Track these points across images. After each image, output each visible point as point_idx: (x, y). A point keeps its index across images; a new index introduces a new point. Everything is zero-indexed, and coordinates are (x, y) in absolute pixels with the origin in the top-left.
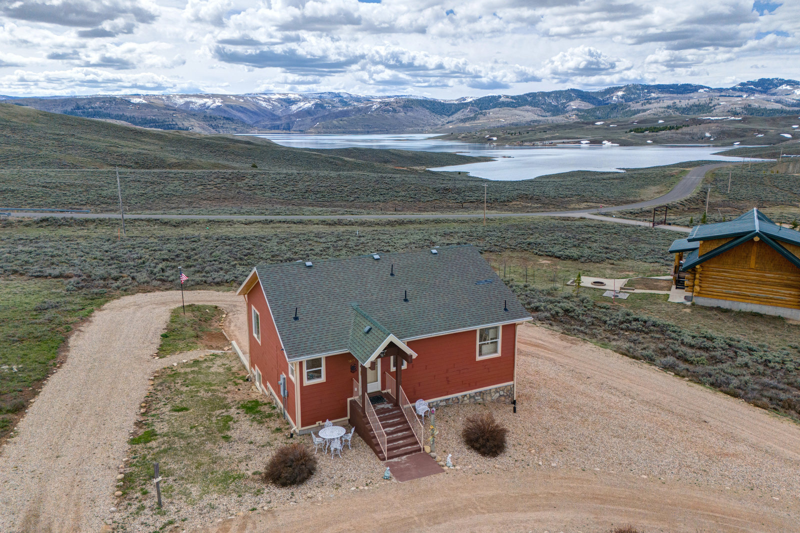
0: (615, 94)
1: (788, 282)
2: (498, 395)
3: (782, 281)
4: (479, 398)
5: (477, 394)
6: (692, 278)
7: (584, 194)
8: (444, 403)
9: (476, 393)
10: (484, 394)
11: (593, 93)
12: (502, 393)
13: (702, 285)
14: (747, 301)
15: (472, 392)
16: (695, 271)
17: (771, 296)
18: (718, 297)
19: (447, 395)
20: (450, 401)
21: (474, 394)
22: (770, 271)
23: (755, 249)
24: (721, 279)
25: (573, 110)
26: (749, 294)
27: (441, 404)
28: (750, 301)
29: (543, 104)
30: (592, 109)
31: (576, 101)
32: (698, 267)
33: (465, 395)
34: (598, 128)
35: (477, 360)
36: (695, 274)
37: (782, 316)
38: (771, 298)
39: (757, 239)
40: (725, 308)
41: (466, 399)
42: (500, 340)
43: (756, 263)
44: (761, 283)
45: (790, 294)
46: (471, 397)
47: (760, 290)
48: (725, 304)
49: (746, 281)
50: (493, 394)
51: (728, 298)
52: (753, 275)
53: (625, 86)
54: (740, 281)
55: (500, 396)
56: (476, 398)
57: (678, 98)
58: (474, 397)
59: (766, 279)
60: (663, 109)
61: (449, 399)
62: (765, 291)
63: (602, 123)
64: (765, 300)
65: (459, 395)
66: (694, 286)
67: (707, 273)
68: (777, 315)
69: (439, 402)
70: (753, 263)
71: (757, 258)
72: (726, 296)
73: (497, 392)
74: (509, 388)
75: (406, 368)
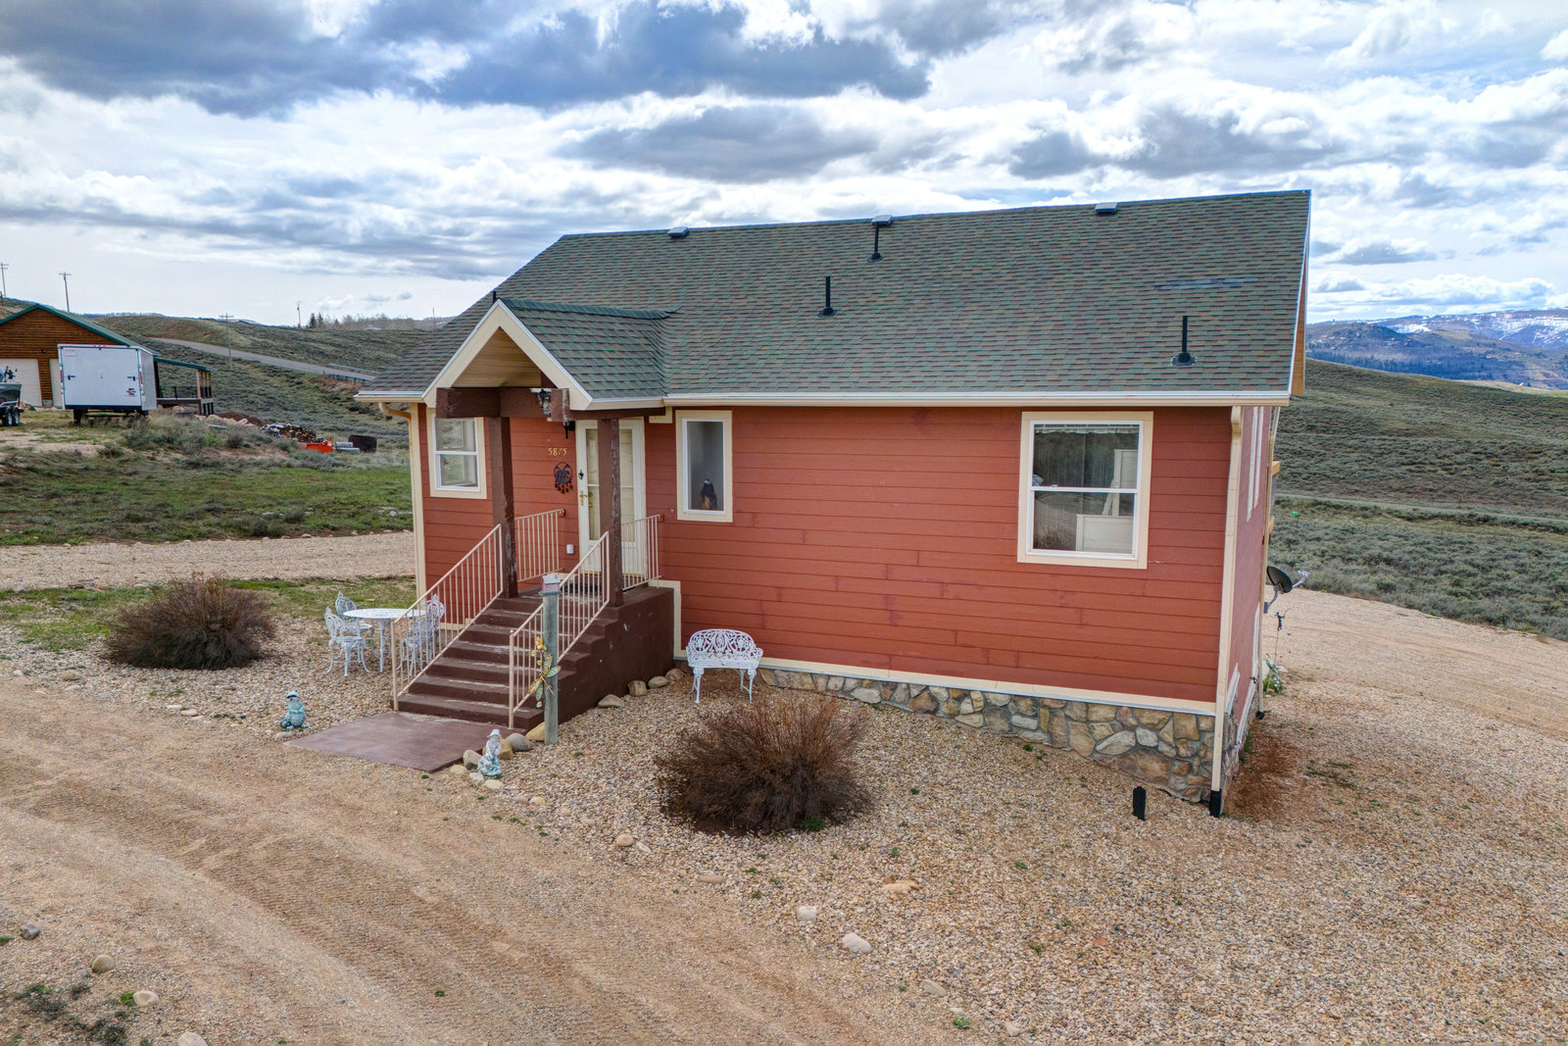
2: (1125, 739)
4: (1032, 723)
5: (1022, 704)
8: (874, 695)
9: (1016, 698)
10: (1053, 712)
12: (1148, 739)
15: (1001, 689)
19: (890, 667)
20: (899, 695)
21: (1002, 700)
27: (862, 694)
33: (966, 694)
41: (966, 707)
42: (1142, 494)
46: (988, 708)
50: (1101, 730)
55: (1140, 749)
56: (1016, 719)
58: (1004, 711)
61: (894, 686)
65: (939, 682)
69: (850, 684)
73: (1125, 727)
74: (1190, 726)
75: (730, 520)
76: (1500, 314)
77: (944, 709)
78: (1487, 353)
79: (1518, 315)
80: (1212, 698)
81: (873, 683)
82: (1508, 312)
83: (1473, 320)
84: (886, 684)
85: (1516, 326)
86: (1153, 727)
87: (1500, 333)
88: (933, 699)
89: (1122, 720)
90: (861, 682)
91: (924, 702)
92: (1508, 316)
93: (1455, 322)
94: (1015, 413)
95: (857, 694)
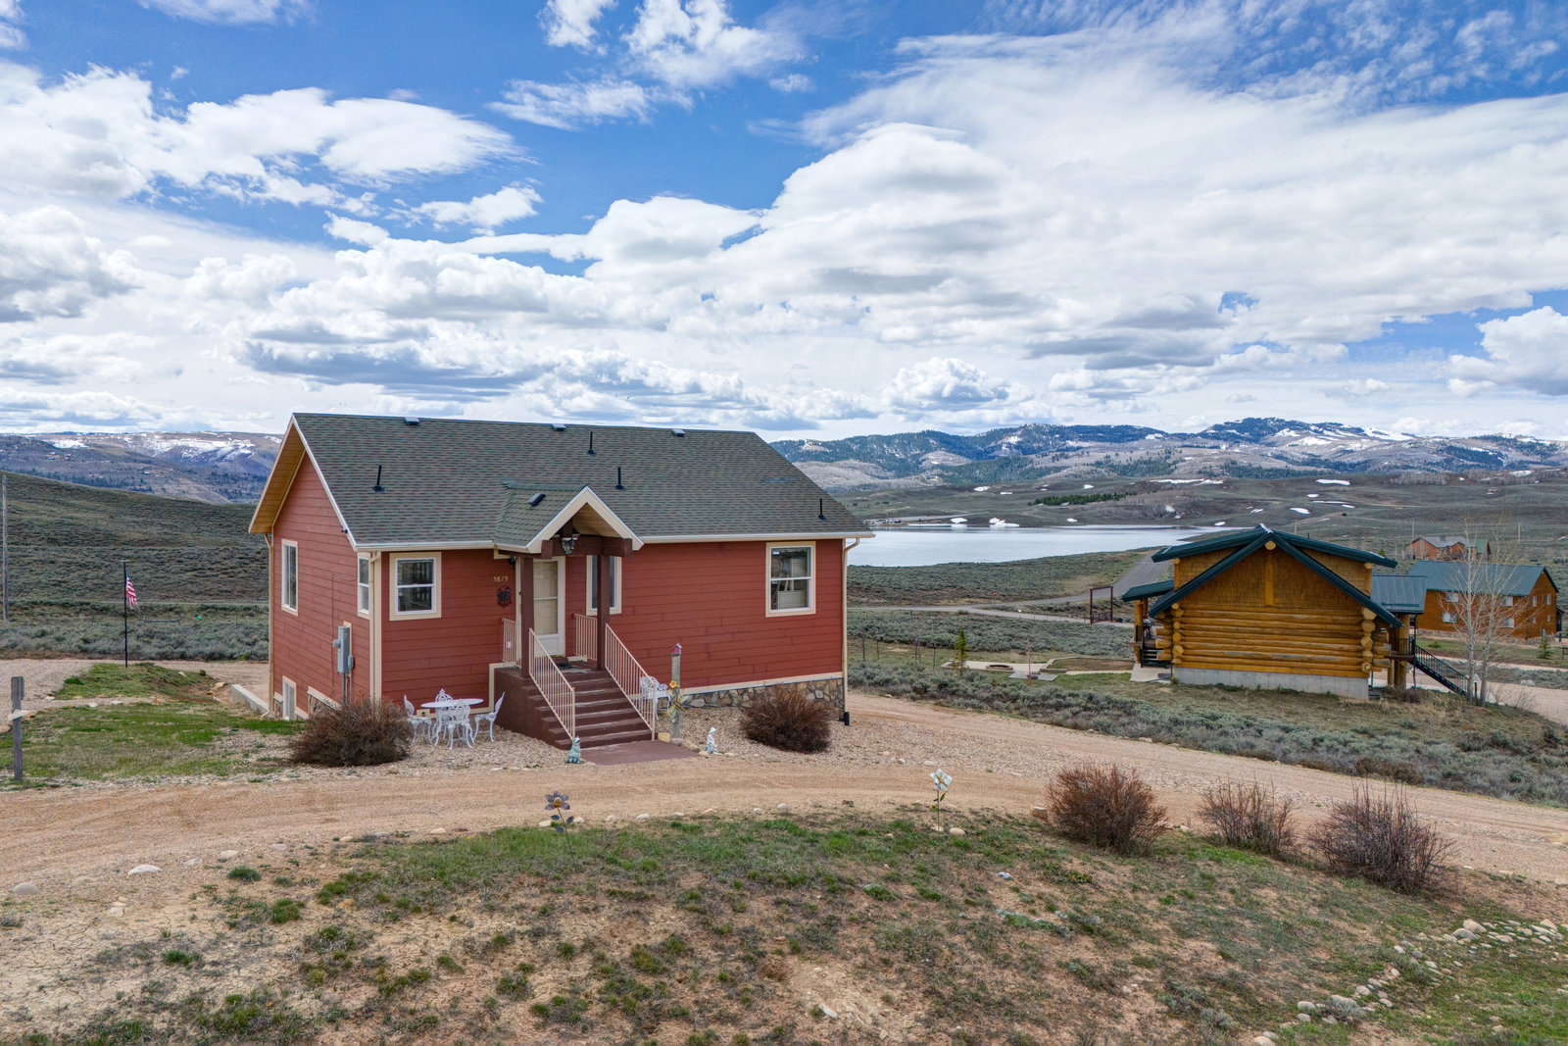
0: (1005, 440)
1: (1335, 627)
2: (811, 697)
3: (1323, 626)
5: (769, 690)
6: (1169, 632)
7: (963, 585)
8: (700, 701)
9: (766, 688)
11: (967, 438)
12: (820, 694)
13: (1188, 644)
14: (1268, 669)
15: (760, 684)
16: (1171, 617)
17: (1309, 656)
18: (1218, 666)
19: (708, 684)
20: (714, 699)
21: (760, 690)
22: (1302, 610)
23: (1270, 568)
24: (1219, 631)
25: (934, 467)
26: (1270, 654)
28: (1273, 669)
29: (880, 457)
30: (967, 466)
31: (939, 452)
32: (1175, 606)
33: (745, 690)
34: (980, 497)
35: (767, 616)
36: (1172, 623)
37: (1332, 692)
38: (1309, 661)
39: (1270, 545)
40: (1232, 685)
41: (746, 697)
42: (812, 579)
43: (1275, 595)
44: (1288, 632)
45: (1341, 650)
46: (755, 696)
47: (1287, 646)
48: (1232, 678)
49: (1262, 632)
50: (802, 694)
51: (1236, 667)
52: (1272, 619)
53: (1021, 428)
54: (1252, 632)
57: (1113, 449)
59: (1295, 625)
60: (1090, 468)
61: (710, 694)
62: (1297, 647)
63: (986, 488)
64: (1300, 664)
65: (732, 687)
66: (1171, 647)
67: (1193, 620)
68: (1324, 691)
70: (1269, 598)
71: (1276, 586)
72: (1231, 662)
73: (811, 691)
74: (834, 684)
75: (620, 612)
76: (150, 435)
77: (735, 701)
78: (144, 469)
79: (167, 436)
80: (841, 669)
81: (701, 695)
82: (157, 434)
83: (126, 439)
84: (706, 694)
85: (165, 446)
86: (821, 689)
87: (152, 451)
88: (731, 697)
89: (810, 687)
90: (694, 696)
91: (727, 700)
92: (157, 437)
93: (110, 440)
94: (762, 544)
95: (692, 704)
